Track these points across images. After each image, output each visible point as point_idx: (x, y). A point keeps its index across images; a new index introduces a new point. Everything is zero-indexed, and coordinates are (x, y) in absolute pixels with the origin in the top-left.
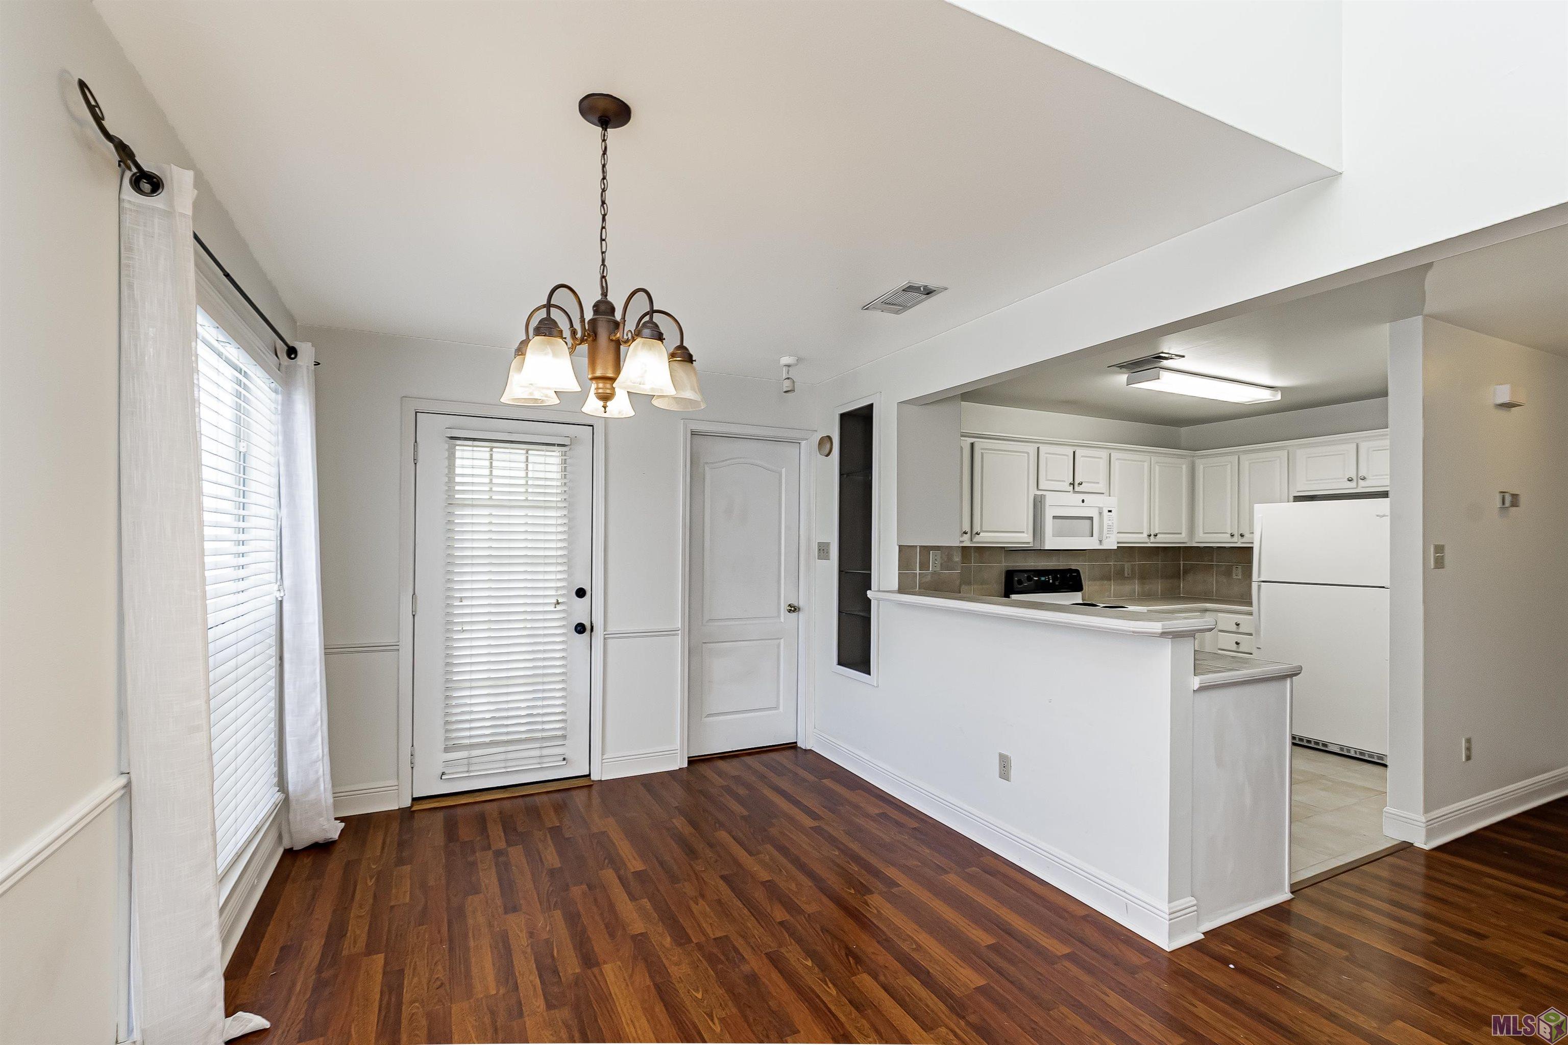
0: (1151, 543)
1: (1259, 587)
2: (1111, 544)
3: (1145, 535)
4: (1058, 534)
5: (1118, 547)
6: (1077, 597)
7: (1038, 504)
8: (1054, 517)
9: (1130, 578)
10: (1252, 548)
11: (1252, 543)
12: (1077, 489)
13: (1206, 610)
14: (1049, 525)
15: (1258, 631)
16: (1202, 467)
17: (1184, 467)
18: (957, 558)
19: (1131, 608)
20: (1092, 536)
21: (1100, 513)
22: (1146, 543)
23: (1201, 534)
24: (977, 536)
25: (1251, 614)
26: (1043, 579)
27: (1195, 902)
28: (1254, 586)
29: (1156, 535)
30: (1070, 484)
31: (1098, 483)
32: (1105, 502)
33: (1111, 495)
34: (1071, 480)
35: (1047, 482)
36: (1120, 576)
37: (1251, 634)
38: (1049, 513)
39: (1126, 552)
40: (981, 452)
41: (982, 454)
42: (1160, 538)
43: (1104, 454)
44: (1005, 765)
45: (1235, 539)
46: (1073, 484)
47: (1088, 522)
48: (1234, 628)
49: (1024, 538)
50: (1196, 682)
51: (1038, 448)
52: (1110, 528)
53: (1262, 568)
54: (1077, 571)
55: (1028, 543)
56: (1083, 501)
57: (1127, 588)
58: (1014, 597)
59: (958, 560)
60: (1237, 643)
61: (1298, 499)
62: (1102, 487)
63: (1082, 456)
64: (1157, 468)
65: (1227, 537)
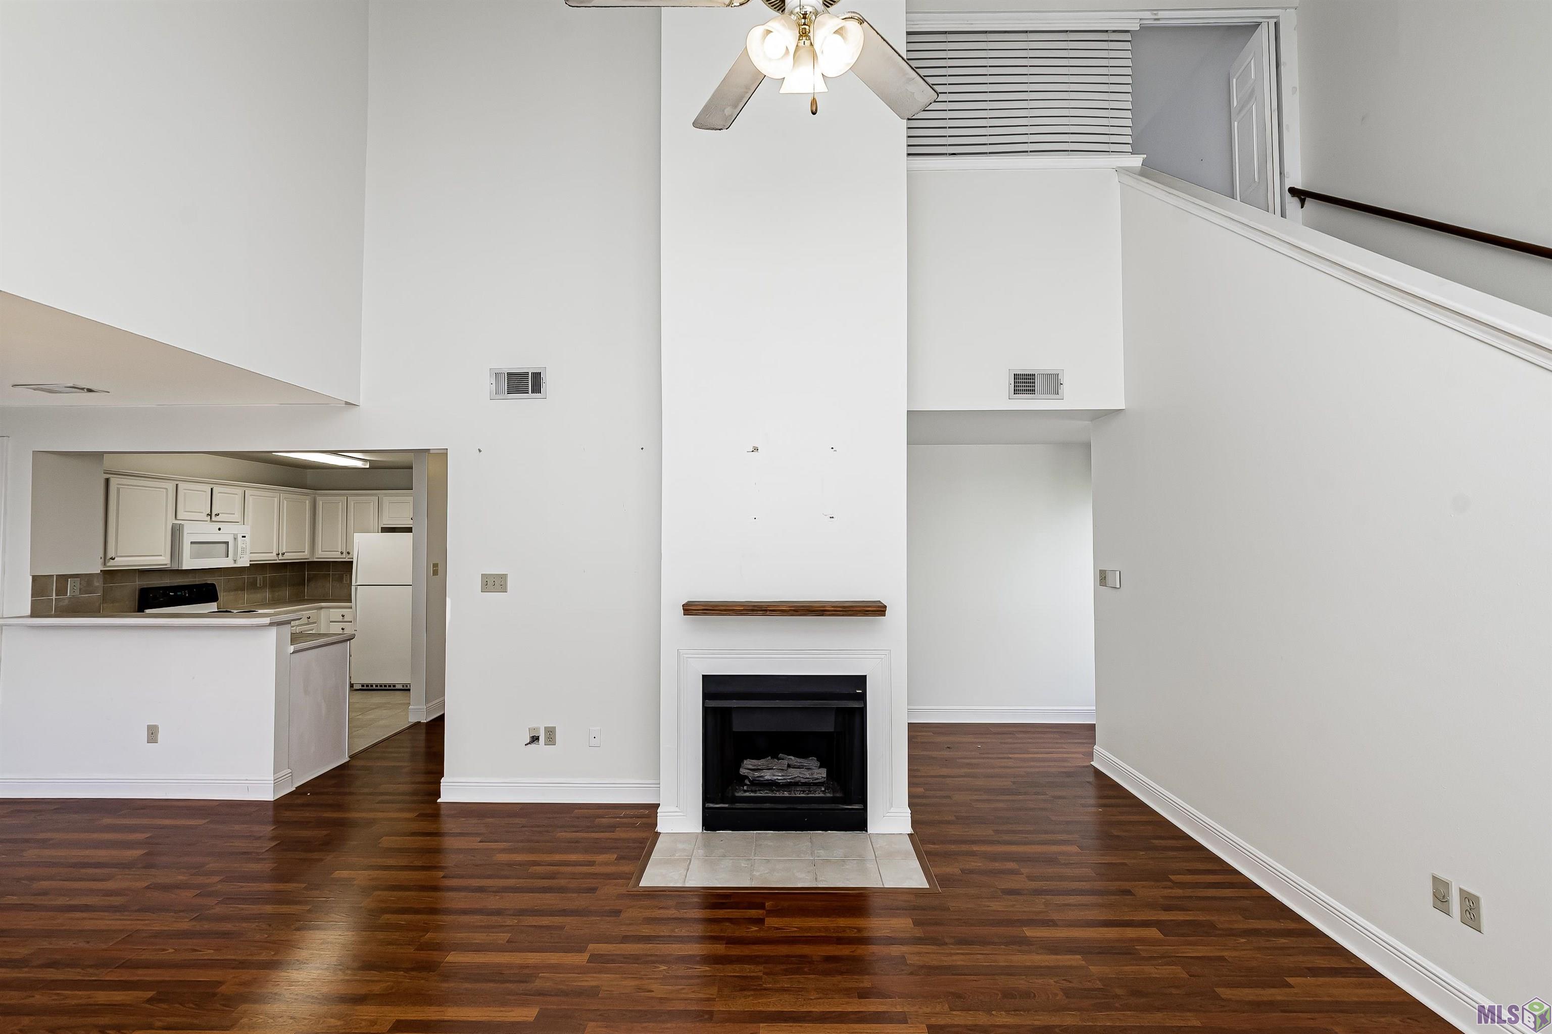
0: (279, 560)
1: (356, 589)
2: (244, 562)
3: (274, 554)
4: (195, 556)
5: (250, 564)
6: (213, 607)
7: (176, 533)
8: (192, 543)
9: (264, 586)
10: (352, 562)
11: (353, 558)
12: (214, 518)
13: (322, 608)
14: (187, 549)
15: (355, 619)
16: (321, 503)
17: (307, 502)
18: (98, 583)
19: (260, 611)
20: (228, 557)
21: (235, 539)
22: (276, 560)
23: (320, 552)
24: (111, 560)
25: (351, 608)
26: (179, 593)
27: (291, 771)
28: (353, 588)
29: (283, 554)
30: (208, 514)
31: (234, 514)
32: (239, 530)
33: (245, 524)
34: (209, 512)
35: (185, 513)
36: (253, 586)
37: (351, 622)
38: (187, 540)
39: (257, 568)
40: (117, 488)
41: (118, 490)
42: (287, 556)
43: (239, 491)
44: (153, 734)
45: (344, 556)
46: (210, 515)
47: (224, 546)
48: (341, 619)
49: (162, 560)
50: (292, 649)
51: (177, 485)
52: (243, 550)
53: (359, 576)
54: (213, 585)
55: (166, 564)
56: (220, 529)
57: (258, 596)
58: (148, 611)
59: (98, 584)
60: (343, 629)
61: (385, 530)
62: (237, 516)
63: (219, 493)
64: (285, 502)
65: (338, 554)
